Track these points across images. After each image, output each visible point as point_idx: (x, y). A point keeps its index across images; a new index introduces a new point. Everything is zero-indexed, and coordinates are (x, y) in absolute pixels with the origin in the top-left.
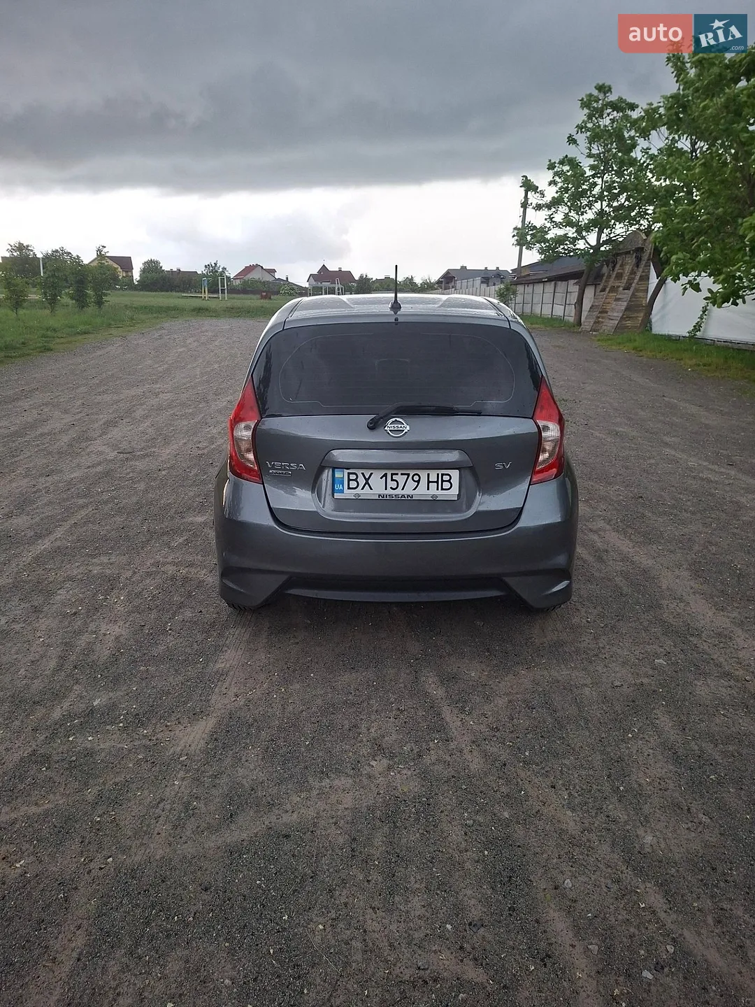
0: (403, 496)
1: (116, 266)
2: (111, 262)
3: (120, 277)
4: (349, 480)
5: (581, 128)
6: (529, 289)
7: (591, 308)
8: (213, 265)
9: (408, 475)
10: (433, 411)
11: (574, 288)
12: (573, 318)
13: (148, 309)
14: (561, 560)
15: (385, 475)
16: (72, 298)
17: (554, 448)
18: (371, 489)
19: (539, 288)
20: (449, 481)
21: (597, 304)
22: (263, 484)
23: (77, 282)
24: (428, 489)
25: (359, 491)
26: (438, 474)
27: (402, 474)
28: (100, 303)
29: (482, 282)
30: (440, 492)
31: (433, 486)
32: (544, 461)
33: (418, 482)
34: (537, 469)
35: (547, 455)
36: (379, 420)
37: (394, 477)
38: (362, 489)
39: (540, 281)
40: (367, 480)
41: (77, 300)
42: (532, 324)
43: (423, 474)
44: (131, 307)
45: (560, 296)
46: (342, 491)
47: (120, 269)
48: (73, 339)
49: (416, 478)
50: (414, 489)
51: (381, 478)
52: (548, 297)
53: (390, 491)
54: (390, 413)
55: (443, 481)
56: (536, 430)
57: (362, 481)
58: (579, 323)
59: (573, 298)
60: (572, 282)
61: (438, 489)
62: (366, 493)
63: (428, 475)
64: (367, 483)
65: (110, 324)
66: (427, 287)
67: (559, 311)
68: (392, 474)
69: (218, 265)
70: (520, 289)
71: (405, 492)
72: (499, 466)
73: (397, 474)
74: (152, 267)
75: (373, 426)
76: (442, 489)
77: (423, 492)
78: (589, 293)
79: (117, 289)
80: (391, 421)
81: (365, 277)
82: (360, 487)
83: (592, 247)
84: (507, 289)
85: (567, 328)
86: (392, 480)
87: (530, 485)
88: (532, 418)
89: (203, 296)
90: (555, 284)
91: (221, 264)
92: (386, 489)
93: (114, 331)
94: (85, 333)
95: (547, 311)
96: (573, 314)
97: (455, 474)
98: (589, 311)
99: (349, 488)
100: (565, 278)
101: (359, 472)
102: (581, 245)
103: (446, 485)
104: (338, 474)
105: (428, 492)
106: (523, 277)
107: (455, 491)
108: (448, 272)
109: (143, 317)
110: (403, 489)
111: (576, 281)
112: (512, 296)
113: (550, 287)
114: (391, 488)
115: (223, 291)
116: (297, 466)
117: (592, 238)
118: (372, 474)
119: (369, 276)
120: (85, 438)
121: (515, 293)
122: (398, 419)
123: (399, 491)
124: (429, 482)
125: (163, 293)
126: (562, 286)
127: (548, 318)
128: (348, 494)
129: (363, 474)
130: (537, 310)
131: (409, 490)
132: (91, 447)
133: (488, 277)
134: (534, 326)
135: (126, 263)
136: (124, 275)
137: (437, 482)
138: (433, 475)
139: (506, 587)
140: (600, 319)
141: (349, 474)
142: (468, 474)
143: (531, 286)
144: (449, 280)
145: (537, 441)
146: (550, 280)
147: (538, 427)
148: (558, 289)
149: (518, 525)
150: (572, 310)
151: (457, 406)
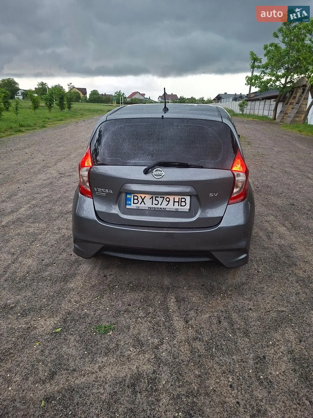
0: (161, 208)
1: (80, 92)
2: (77, 91)
3: (81, 97)
4: (134, 199)
5: (280, 30)
6: (253, 103)
7: (280, 112)
8: (119, 92)
9: (164, 198)
10: (177, 165)
11: (273, 103)
12: (272, 116)
13: (89, 110)
14: (242, 244)
15: (152, 197)
16: (58, 105)
17: (242, 186)
18: (145, 204)
19: (257, 103)
20: (185, 202)
21: (283, 110)
22: (93, 199)
23: (60, 98)
24: (174, 205)
25: (138, 205)
26: (179, 198)
27: (161, 197)
28: (69, 108)
29: (233, 100)
30: (180, 207)
31: (176, 204)
32: (236, 193)
33: (169, 201)
34: (232, 196)
35: (238, 189)
36: (149, 169)
37: (157, 199)
38: (140, 204)
39: (258, 100)
40: (143, 200)
41: (60, 106)
42: (253, 119)
43: (171, 198)
44: (83, 110)
45: (267, 106)
46: (130, 205)
47: (81, 94)
48: (56, 122)
49: (168, 200)
50: (167, 205)
51: (150, 199)
52: (262, 107)
53: (154, 206)
54: (155, 166)
55: (181, 201)
56: (232, 176)
57: (140, 200)
58: (275, 119)
59: (273, 107)
60: (273, 100)
61: (179, 206)
62: (142, 206)
63: (174, 198)
64: (143, 201)
65: (72, 117)
66: (210, 101)
67: (266, 113)
68: (156, 197)
69: (121, 92)
70: (249, 103)
71: (162, 207)
72: (211, 195)
73: (158, 197)
74: (94, 93)
75: (146, 172)
76: (181, 206)
77: (171, 207)
78: (280, 105)
79: (79, 102)
80: (155, 170)
81: (182, 97)
82: (140, 202)
83: (283, 84)
84: (244, 103)
85: (269, 121)
86: (156, 200)
87: (228, 205)
88: (230, 170)
89: (113, 105)
90: (265, 101)
91: (122, 92)
92: (152, 204)
93: (73, 120)
94: (61, 120)
95: (261, 113)
96: (272, 114)
97: (188, 199)
98: (280, 113)
99: (134, 203)
100: (269, 98)
101: (139, 195)
102: (278, 83)
103: (183, 204)
104: (128, 196)
105: (174, 207)
106: (251, 98)
107: (188, 207)
108: (219, 95)
109: (87, 113)
110: (161, 205)
111: (275, 99)
112: (245, 106)
113: (262, 103)
114: (155, 204)
115: (122, 103)
116: (109, 191)
117: (283, 81)
118: (145, 197)
119: (184, 97)
120: (46, 167)
121: (247, 105)
122: (158, 169)
123: (159, 206)
124: (174, 202)
125: (98, 104)
126: (268, 101)
127: (261, 116)
128: (133, 206)
129: (141, 196)
130: (256, 113)
131: (164, 206)
132: (48, 171)
133: (236, 98)
134: (254, 119)
135: (84, 91)
136: (83, 96)
137: (179, 202)
138: (177, 198)
139: (212, 256)
140: (284, 117)
141: (134, 196)
142: (194, 199)
143: (254, 102)
144: (219, 98)
145: (232, 182)
146: (263, 99)
147: (234, 174)
148: (266, 103)
149: (220, 226)
150: (272, 113)
151: (189, 163)
